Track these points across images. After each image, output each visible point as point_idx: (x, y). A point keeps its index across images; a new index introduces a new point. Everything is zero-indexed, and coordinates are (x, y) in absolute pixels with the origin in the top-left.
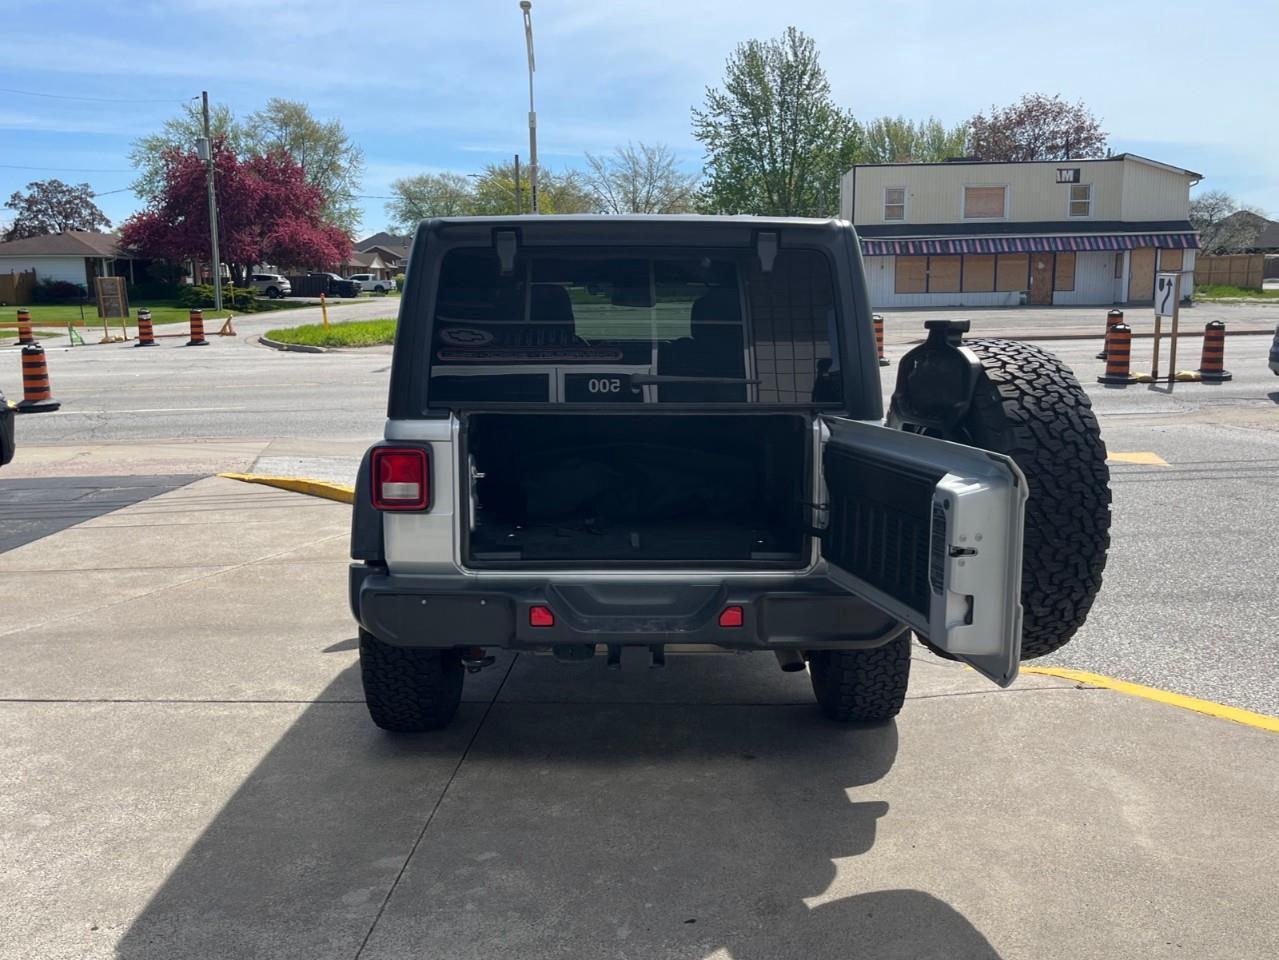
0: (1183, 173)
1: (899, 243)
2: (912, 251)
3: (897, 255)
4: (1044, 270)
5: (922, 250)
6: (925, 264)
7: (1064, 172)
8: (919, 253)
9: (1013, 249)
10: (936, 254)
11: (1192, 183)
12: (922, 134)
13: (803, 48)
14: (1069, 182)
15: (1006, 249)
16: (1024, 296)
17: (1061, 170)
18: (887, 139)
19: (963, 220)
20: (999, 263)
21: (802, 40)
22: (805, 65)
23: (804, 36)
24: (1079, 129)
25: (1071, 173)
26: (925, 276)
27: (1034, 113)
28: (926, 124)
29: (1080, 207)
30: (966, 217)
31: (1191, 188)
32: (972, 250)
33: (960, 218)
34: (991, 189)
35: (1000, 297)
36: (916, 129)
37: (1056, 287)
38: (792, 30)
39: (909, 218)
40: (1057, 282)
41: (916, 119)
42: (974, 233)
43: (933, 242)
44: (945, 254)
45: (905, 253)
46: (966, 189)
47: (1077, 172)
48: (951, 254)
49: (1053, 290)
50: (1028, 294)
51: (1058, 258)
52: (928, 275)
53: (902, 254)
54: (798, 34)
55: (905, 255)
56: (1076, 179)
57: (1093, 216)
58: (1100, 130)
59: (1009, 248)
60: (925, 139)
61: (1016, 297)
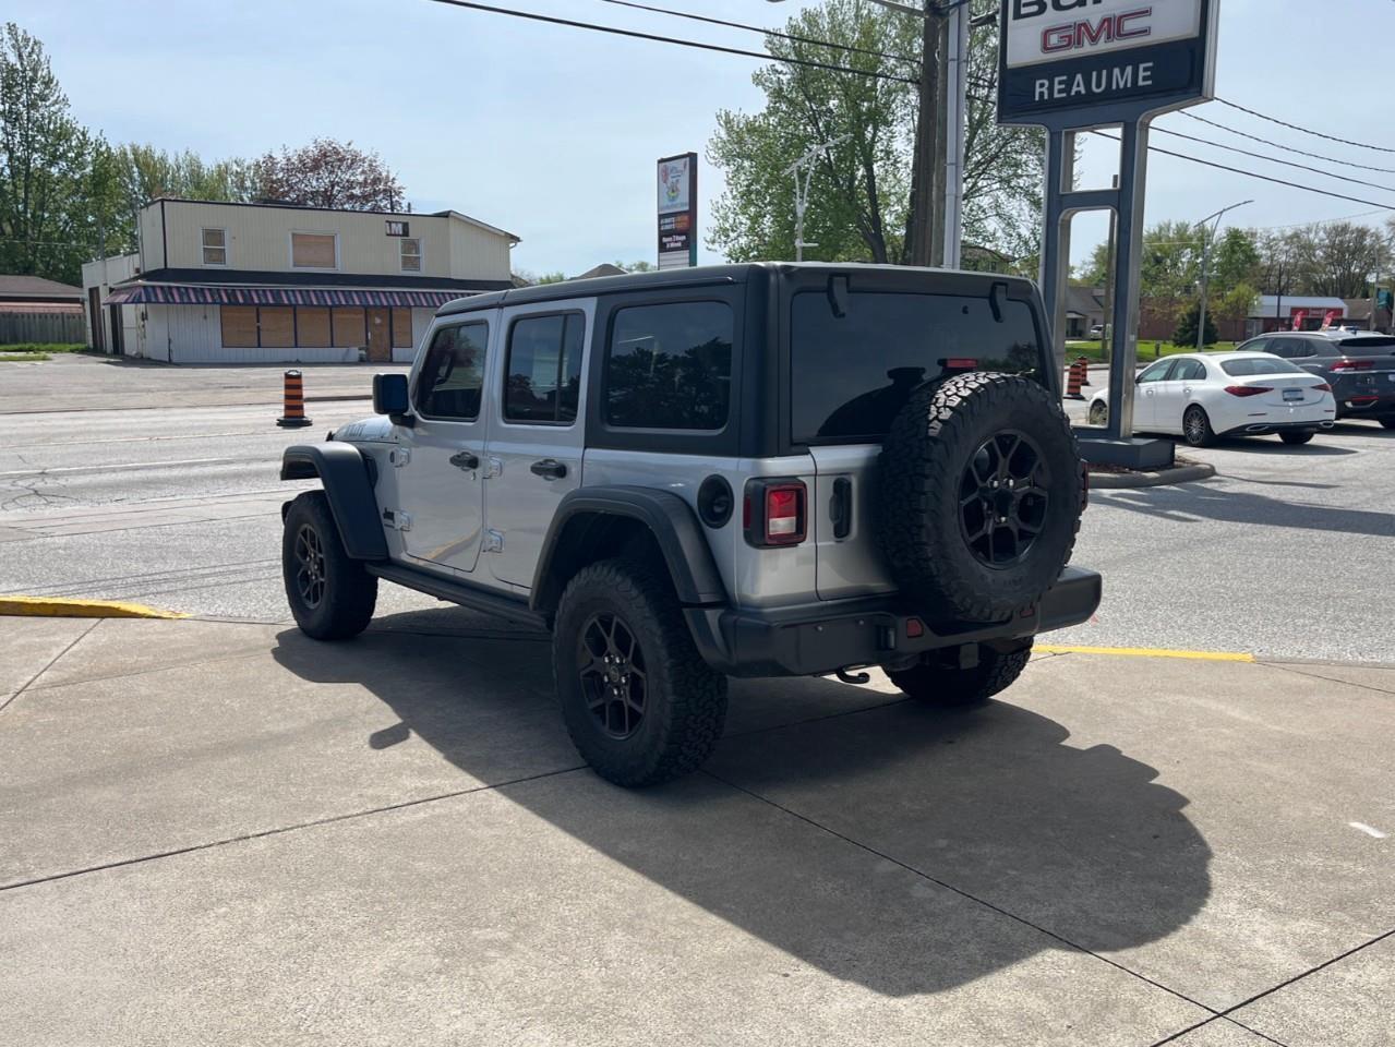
0: (503, 234)
1: (226, 290)
2: (241, 300)
3: (222, 304)
4: (380, 325)
5: (252, 299)
6: (254, 315)
7: (393, 225)
8: (249, 303)
9: (351, 303)
10: (268, 305)
11: (512, 245)
12: (179, 168)
13: (29, 49)
14: (399, 235)
15: (344, 303)
16: (363, 352)
17: (390, 223)
18: (135, 169)
19: (291, 269)
20: (335, 316)
21: (27, 40)
22: (35, 71)
23: (29, 36)
24: (376, 181)
25: (400, 226)
26: (256, 329)
27: (326, 159)
28: (182, 155)
29: (409, 262)
30: (295, 265)
31: (511, 250)
32: (308, 303)
33: (288, 266)
34: (321, 237)
35: (338, 353)
36: (171, 161)
37: (395, 344)
38: (12, 28)
39: (233, 262)
40: (395, 339)
41: (171, 149)
42: (308, 283)
43: (264, 291)
44: (279, 305)
45: (233, 302)
46: (294, 235)
47: (405, 225)
48: (286, 305)
49: (392, 346)
50: (367, 350)
51: (394, 313)
52: (258, 327)
53: (230, 303)
54: (20, 32)
55: (234, 304)
56: (406, 233)
57: (425, 271)
58: (397, 185)
59: (346, 301)
60: (182, 173)
61: (355, 353)
